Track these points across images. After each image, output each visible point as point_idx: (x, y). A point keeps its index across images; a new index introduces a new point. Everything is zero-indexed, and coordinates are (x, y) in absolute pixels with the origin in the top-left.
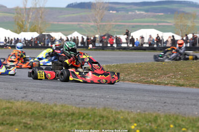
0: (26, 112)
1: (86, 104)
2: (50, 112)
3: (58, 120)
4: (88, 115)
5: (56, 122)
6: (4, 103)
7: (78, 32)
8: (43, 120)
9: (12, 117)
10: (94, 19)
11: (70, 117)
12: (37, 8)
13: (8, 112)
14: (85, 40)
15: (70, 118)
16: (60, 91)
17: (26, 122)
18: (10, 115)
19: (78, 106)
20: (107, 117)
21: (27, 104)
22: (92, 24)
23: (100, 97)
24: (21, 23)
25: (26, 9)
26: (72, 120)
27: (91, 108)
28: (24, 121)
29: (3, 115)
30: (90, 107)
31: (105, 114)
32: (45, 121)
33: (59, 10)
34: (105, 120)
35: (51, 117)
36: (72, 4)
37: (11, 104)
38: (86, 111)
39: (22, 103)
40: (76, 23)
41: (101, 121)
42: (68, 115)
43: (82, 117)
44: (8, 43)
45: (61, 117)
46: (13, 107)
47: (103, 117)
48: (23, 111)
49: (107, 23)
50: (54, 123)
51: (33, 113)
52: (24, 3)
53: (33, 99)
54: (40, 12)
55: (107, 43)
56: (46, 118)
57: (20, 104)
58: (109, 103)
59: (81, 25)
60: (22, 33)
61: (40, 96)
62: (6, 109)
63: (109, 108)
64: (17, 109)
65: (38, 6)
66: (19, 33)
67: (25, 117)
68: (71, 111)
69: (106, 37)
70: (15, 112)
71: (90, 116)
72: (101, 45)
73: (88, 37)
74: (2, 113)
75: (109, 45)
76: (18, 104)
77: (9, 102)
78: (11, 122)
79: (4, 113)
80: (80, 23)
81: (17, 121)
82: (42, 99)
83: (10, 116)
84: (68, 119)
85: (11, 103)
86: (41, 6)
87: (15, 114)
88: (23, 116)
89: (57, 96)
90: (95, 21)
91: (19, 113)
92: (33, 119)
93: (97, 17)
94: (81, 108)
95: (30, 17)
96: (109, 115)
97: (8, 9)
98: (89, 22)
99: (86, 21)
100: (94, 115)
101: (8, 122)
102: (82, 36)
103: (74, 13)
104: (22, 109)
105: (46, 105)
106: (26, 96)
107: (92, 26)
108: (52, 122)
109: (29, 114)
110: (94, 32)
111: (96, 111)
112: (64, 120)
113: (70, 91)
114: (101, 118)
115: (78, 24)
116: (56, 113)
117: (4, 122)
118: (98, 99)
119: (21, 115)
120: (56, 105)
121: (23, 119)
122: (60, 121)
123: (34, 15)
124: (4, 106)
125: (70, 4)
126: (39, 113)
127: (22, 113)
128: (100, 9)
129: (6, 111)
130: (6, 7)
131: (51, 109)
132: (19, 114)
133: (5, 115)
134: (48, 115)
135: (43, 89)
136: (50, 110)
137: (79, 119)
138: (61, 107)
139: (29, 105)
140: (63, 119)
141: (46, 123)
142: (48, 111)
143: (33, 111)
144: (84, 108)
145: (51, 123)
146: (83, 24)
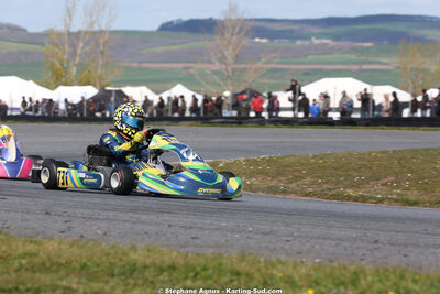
0: (68, 263)
1: (202, 247)
2: (123, 263)
3: (140, 282)
4: (205, 269)
5: (135, 285)
6: (20, 244)
7: (184, 85)
8: (107, 282)
9: (38, 275)
10: (219, 55)
11: (165, 274)
12: (94, 33)
13: (29, 263)
14: (200, 103)
15: (165, 276)
16: (144, 217)
17: (69, 285)
18: (33, 269)
19: (182, 251)
20: (248, 275)
21: (72, 246)
22: (217, 66)
23: (233, 231)
24: (59, 67)
25: (70, 34)
27: (213, 254)
28: (64, 283)
29: (18, 270)
30: (211, 251)
31: (243, 267)
32: (111, 284)
33: (143, 37)
34: (242, 281)
35: (123, 274)
36: (171, 23)
37: (36, 247)
38: (202, 261)
39: (60, 243)
40: (180, 66)
41: (235, 283)
42: (161, 270)
43: (191, 274)
44: (30, 109)
45: (147, 274)
46: (41, 253)
47: (238, 274)
48: (63, 261)
49: (248, 66)
50: (130, 287)
51: (84, 267)
52: (65, 20)
53: (85, 235)
54: (101, 41)
55: (248, 110)
56: (113, 276)
57: (56, 245)
58: (252, 242)
59: (191, 71)
60: (61, 89)
61: (99, 228)
62: (24, 258)
63: (250, 254)
64: (49, 259)
65: (96, 28)
66: (53, 89)
67: (68, 275)
68: (168, 261)
69: (245, 97)
70: (44, 264)
71: (211, 271)
72: (235, 113)
73: (206, 96)
74: (16, 265)
75: (252, 114)
76: (52, 246)
77: (31, 242)
78: (36, 286)
79: (21, 266)
80: (188, 65)
81: (49, 283)
82: (105, 234)
83: (34, 272)
84: (161, 278)
85: (36, 243)
86: (104, 27)
87: (44, 268)
88: (63, 272)
89: (138, 227)
90: (223, 60)
91: (52, 265)
92: (84, 280)
93: (226, 53)
94: (190, 255)
95: (79, 51)
96: (253, 271)
97: (30, 34)
98: (209, 62)
99: (203, 61)
100: (220, 269)
101: (29, 286)
102: (192, 93)
103: (175, 44)
104: (60, 257)
105: (114, 247)
106: (70, 229)
107: (215, 72)
108: (127, 285)
109: (74, 269)
110: (219, 85)
111: (225, 261)
112: (152, 282)
113: (167, 217)
114: (235, 278)
115: (186, 68)
116: (135, 265)
117: (21, 287)
118: (229, 234)
119: (57, 271)
120: (134, 248)
121: (61, 279)
122: (144, 284)
123: (87, 49)
124: (20, 251)
126: (98, 265)
127: (60, 265)
128: (233, 34)
129: (24, 262)
130: (25, 30)
131: (124, 258)
132: (54, 268)
133: (23, 270)
134: (116, 271)
135: (106, 213)
136: (121, 260)
137: (186, 278)
138: (146, 253)
139: (75, 247)
140: (150, 279)
141: (113, 288)
142: (117, 260)
143: (84, 261)
144: (198, 255)
145: (123, 288)
146: (196, 68)
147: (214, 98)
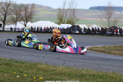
0: (65, 73)
1: (102, 70)
2: (80, 74)
3: (85, 79)
4: (103, 76)
5: (83, 80)
6: (51, 67)
7: (96, 24)
9: (56, 76)
11: (92, 77)
12: (70, 9)
15: (92, 78)
16: (85, 61)
18: (55, 74)
19: (96, 71)
20: (115, 78)
21: (66, 68)
23: (110, 66)
25: (64, 9)
26: (93, 79)
30: (104, 71)
31: (114, 76)
33: (85, 11)
34: (113, 80)
36: (93, 7)
37: (56, 68)
38: (102, 74)
39: (62, 68)
40: (95, 19)
41: (111, 80)
42: (91, 76)
43: (99, 77)
45: (87, 77)
46: (57, 70)
47: (112, 78)
48: (63, 72)
50: (82, 80)
51: (69, 74)
52: (63, 6)
53: (69, 65)
55: (114, 32)
56: (77, 77)
57: (61, 68)
58: (116, 69)
59: (98, 21)
60: (62, 25)
61: (73, 64)
62: (52, 71)
63: (116, 72)
64: (60, 72)
65: (72, 8)
66: (59, 25)
68: (93, 74)
69: (113, 28)
70: (58, 73)
71: (105, 77)
73: (102, 28)
74: (50, 73)
77: (54, 67)
81: (59, 78)
82: (75, 65)
83: (55, 75)
84: (91, 78)
85: (56, 67)
86: (74, 8)
87: (58, 74)
89: (84, 64)
91: (60, 74)
92: (69, 78)
94: (99, 72)
96: (116, 77)
97: (54, 9)
100: (107, 76)
103: (94, 13)
104: (62, 71)
105: (77, 69)
106: (65, 64)
108: (81, 80)
109: (66, 75)
111: (108, 74)
112: (88, 79)
113: (92, 61)
115: (96, 20)
116: (83, 74)
118: (109, 66)
119: (62, 75)
120: (83, 70)
121: (63, 77)
122: (86, 80)
124: (51, 69)
125: (92, 7)
126: (73, 74)
127: (62, 73)
129: (52, 72)
130: (52, 8)
131: (80, 72)
132: (61, 74)
133: (52, 75)
134: (78, 76)
135: (75, 60)
137: (98, 78)
138: (86, 71)
140: (88, 78)
142: (78, 73)
143: (69, 72)
144: (101, 72)
147: (104, 29)
